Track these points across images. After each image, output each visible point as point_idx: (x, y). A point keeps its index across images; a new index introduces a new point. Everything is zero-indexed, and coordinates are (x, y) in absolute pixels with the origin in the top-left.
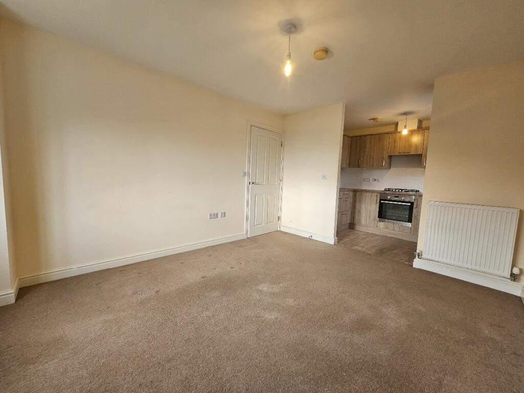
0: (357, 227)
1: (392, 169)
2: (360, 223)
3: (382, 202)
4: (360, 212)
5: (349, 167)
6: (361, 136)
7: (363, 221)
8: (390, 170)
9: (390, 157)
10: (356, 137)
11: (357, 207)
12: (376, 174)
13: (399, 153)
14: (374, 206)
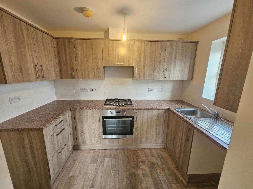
0: (82, 147)
1: (106, 79)
2: (84, 143)
3: (105, 119)
4: (82, 132)
5: (61, 78)
6: (69, 39)
7: (88, 142)
8: (105, 80)
9: (104, 67)
10: (64, 39)
11: (79, 127)
12: (93, 84)
13: (114, 64)
14: (97, 124)
